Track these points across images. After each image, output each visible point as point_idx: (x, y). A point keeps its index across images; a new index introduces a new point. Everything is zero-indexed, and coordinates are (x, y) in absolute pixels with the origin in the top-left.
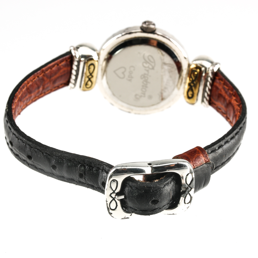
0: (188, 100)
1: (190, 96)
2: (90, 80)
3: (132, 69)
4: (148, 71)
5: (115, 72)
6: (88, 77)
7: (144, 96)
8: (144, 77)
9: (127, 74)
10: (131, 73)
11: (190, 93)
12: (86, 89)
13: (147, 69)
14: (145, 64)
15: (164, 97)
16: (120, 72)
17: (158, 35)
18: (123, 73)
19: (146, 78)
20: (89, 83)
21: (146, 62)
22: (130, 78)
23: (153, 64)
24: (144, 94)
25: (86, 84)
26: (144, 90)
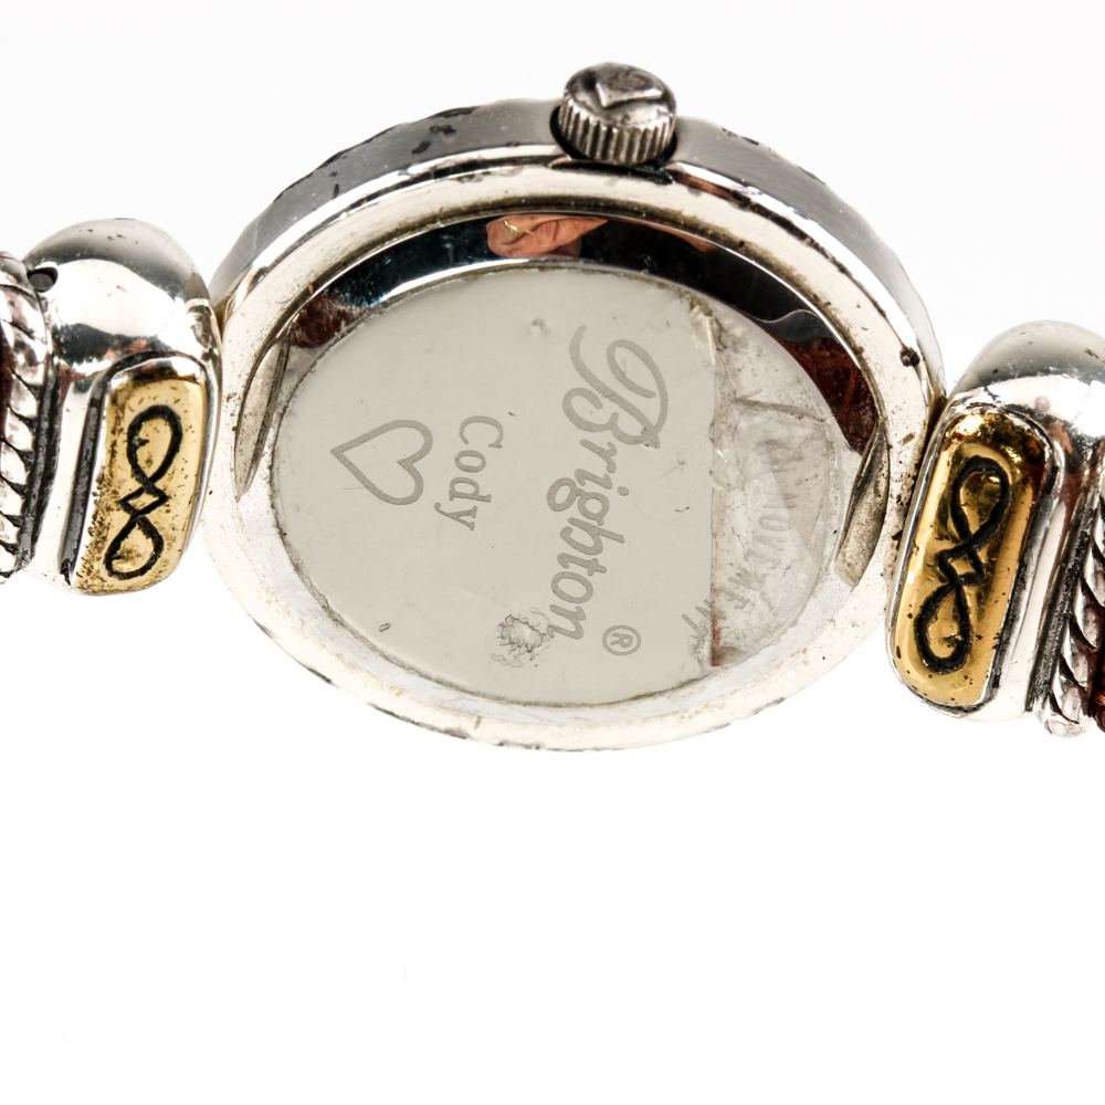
0: (920, 678)
1: (942, 651)
2: (139, 519)
3: (481, 437)
4: (606, 454)
5: (338, 452)
6: (124, 504)
7: (577, 634)
8: (578, 495)
9: (438, 471)
10: (469, 463)
11: (942, 629)
12: (114, 582)
13: (603, 439)
14: (581, 405)
15: (727, 638)
16: (380, 460)
17: (695, 186)
18: (408, 464)
19: (594, 506)
20: (139, 542)
21: (597, 392)
22: (467, 502)
23: (650, 408)
24: (576, 617)
25: (113, 553)
26: (573, 588)
